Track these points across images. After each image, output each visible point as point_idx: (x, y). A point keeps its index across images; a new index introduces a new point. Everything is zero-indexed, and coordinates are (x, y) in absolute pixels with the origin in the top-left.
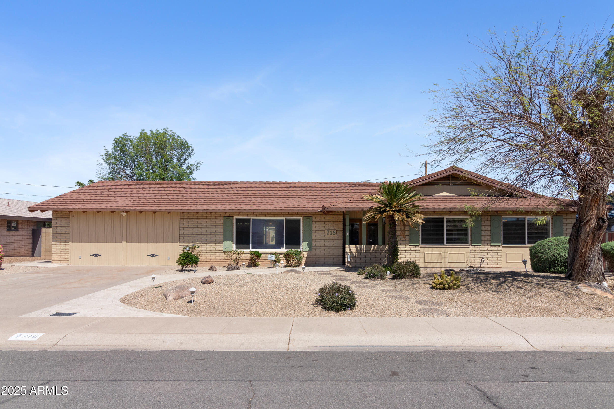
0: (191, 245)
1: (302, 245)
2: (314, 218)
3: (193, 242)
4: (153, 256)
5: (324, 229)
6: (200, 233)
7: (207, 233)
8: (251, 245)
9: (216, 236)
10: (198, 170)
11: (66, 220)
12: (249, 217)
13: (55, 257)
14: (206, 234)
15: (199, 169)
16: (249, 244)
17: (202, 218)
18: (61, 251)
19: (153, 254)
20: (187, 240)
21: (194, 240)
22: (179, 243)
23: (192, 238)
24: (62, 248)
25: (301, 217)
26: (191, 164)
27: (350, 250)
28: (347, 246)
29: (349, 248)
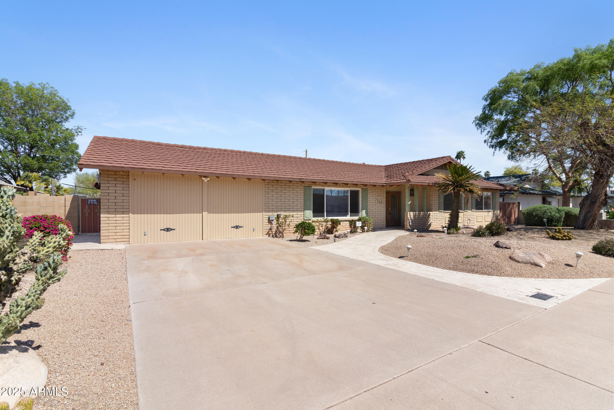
0: (275, 214)
1: (361, 213)
2: (369, 190)
3: (277, 211)
4: (237, 227)
5: (375, 200)
6: (284, 203)
7: (290, 203)
8: (325, 213)
9: (298, 205)
10: (78, 136)
11: (123, 184)
12: (324, 188)
13: (105, 234)
14: (288, 203)
15: (81, 135)
16: (324, 212)
17: (285, 187)
18: (116, 226)
19: (237, 225)
20: (272, 210)
21: (278, 210)
22: (264, 213)
23: (276, 207)
24: (117, 222)
25: (360, 189)
26: (67, 128)
27: (410, 216)
28: (409, 213)
29: (410, 214)
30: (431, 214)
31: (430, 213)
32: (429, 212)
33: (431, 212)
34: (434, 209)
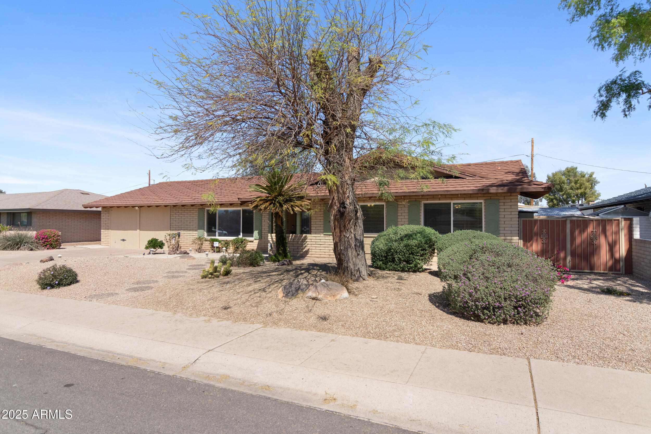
1: (254, 234)
3: (178, 230)
6: (183, 223)
9: (193, 225)
11: (108, 213)
12: (216, 209)
13: (103, 241)
14: (187, 223)
16: (216, 232)
17: (184, 210)
18: (106, 237)
20: (175, 229)
22: (170, 231)
23: (179, 227)
24: (106, 234)
27: (272, 238)
28: (269, 235)
29: (271, 236)
30: (309, 238)
31: (306, 236)
32: (304, 235)
33: (308, 235)
34: (314, 231)
